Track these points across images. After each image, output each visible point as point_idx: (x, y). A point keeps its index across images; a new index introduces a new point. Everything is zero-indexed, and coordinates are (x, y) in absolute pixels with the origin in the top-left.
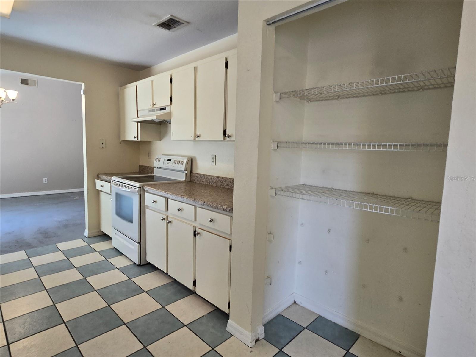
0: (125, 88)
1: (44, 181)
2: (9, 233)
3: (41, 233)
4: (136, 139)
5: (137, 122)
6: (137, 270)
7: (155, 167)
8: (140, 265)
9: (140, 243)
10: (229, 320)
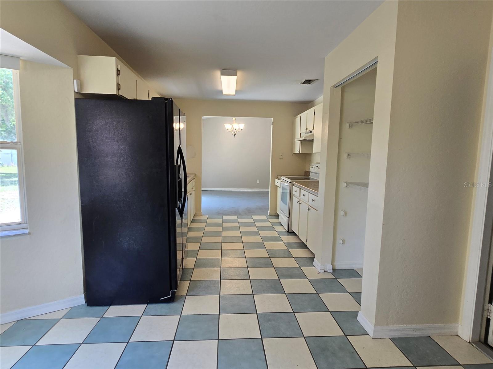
0: (297, 118)
1: (257, 181)
2: (233, 208)
3: (247, 210)
4: (299, 152)
5: (300, 141)
6: (286, 233)
7: (311, 172)
8: (288, 232)
9: (289, 218)
10: (315, 259)
